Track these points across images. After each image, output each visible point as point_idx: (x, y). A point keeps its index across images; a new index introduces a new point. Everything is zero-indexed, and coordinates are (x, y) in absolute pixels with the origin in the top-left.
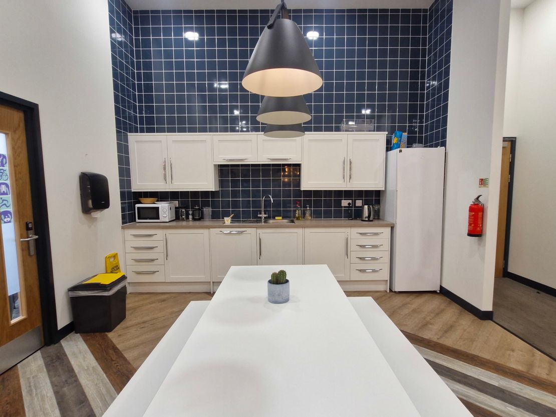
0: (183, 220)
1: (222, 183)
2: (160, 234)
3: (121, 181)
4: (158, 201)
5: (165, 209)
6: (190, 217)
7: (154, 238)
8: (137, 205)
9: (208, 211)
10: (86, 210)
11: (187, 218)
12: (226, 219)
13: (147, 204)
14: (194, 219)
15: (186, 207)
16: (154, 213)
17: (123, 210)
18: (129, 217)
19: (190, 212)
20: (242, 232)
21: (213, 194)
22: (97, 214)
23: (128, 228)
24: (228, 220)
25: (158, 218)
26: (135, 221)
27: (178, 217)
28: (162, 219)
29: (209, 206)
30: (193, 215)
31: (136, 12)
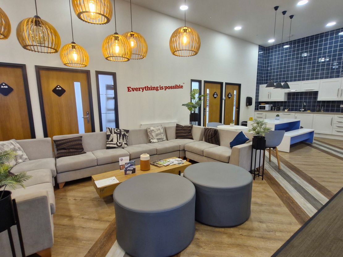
0: (273, 110)
1: (289, 99)
2: (264, 113)
3: (256, 99)
4: (266, 104)
5: (267, 107)
6: (276, 110)
7: (263, 114)
8: (259, 105)
9: (282, 108)
10: (247, 106)
11: (275, 110)
12: (285, 110)
13: (262, 105)
14: (277, 110)
15: (275, 107)
16: (264, 108)
17: (255, 106)
18: (257, 109)
19: (276, 108)
20: (290, 114)
21: (285, 102)
22: (249, 107)
23: (256, 111)
24: (286, 110)
25: (265, 109)
26: (258, 110)
27: (272, 109)
28: (266, 110)
29: (282, 106)
30: (277, 109)
31: (267, 48)
